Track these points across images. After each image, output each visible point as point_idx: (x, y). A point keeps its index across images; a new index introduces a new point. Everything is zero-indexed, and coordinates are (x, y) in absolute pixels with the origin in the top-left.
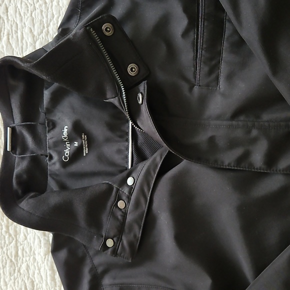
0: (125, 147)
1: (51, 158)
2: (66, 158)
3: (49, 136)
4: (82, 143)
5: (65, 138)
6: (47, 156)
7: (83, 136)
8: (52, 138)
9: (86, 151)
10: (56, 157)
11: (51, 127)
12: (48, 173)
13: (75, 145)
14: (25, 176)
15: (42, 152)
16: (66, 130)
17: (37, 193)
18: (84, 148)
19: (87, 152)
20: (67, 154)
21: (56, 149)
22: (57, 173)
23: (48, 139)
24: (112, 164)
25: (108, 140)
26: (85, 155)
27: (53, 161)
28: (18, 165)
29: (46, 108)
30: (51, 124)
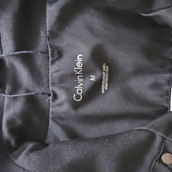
0: (166, 80)
1: (55, 96)
2: (78, 97)
3: (52, 69)
4: (102, 76)
5: (78, 70)
6: (49, 95)
7: (104, 67)
8: (58, 71)
9: (105, 86)
10: (62, 96)
11: (56, 57)
12: (50, 117)
13: (91, 79)
14: (19, 122)
15: (43, 90)
16: (79, 60)
17: (38, 143)
18: (103, 83)
19: (106, 89)
20: (79, 91)
21: (63, 85)
22: (63, 116)
23: (52, 73)
24: (145, 103)
25: (139, 71)
26: (103, 92)
27: (58, 101)
28: (9, 107)
29: (49, 31)
30: (56, 52)
